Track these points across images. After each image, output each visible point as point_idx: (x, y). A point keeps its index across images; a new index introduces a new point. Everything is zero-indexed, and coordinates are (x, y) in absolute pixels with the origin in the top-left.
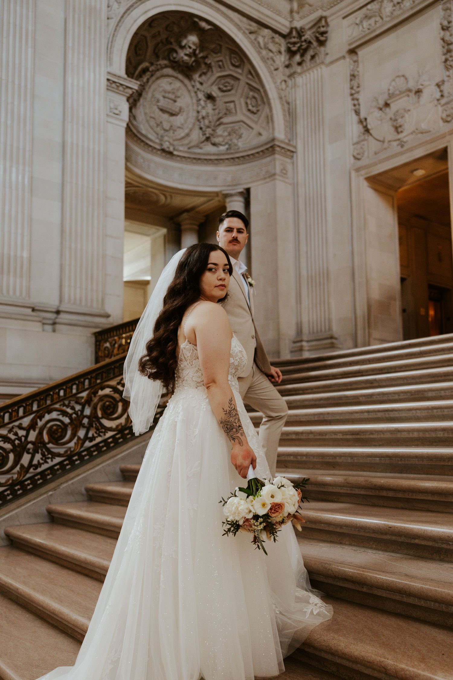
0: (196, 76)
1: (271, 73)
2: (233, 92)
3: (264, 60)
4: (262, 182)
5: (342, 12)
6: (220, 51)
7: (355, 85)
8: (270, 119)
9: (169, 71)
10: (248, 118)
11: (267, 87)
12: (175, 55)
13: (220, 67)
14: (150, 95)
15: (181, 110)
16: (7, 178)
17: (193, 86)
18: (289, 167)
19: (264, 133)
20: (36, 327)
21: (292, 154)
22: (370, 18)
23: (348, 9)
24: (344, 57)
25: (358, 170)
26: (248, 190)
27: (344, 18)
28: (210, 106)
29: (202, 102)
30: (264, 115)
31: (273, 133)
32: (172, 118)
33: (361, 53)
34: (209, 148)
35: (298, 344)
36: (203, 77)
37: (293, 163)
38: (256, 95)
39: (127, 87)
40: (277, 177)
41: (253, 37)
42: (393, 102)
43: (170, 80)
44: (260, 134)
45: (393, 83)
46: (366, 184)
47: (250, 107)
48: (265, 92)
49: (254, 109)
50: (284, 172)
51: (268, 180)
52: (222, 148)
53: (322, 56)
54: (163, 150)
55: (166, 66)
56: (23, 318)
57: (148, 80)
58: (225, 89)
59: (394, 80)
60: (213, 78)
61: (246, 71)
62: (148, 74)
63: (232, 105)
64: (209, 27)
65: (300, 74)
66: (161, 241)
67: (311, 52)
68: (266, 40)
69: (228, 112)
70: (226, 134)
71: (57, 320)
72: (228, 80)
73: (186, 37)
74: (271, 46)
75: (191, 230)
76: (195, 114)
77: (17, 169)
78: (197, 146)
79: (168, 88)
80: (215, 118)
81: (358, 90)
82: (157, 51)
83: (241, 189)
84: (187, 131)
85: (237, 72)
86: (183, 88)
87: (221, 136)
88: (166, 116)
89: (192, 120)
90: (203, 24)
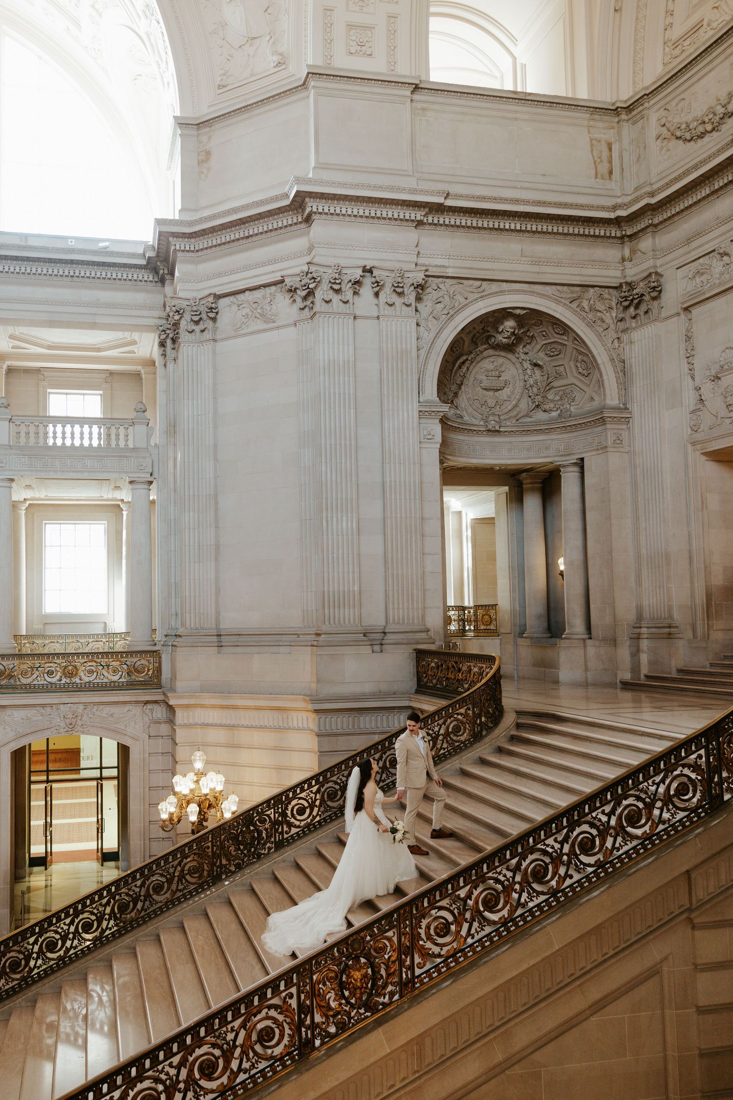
0: (520, 349)
1: (599, 336)
2: (561, 356)
3: (591, 325)
4: (594, 453)
5: (676, 262)
6: (541, 324)
7: (690, 348)
8: (600, 383)
9: (491, 352)
10: (580, 380)
11: (595, 352)
12: (493, 340)
13: (544, 336)
14: (472, 379)
15: (506, 383)
16: (340, 527)
17: (518, 358)
18: (625, 435)
19: (596, 398)
20: (367, 650)
21: (627, 420)
22: (702, 274)
23: (683, 259)
24: (678, 314)
25: (694, 444)
26: (582, 459)
27: (677, 269)
28: (538, 372)
29: (529, 371)
30: (595, 378)
31: (604, 400)
32: (497, 394)
33: (695, 311)
34: (540, 416)
35: (637, 630)
36: (528, 346)
37: (629, 429)
38: (585, 359)
39: (438, 412)
40: (609, 449)
41: (574, 305)
42: (724, 376)
43: (492, 359)
44: (592, 399)
45: (724, 354)
46: (704, 458)
47: (581, 370)
48: (593, 356)
49: (585, 372)
50: (619, 441)
51: (600, 452)
52: (554, 414)
53: (655, 311)
54: (489, 431)
55: (486, 349)
56: (356, 643)
57: (468, 369)
58: (552, 354)
59: (724, 351)
60: (539, 347)
61: (571, 338)
62: (467, 365)
63: (562, 369)
64: (524, 312)
65: (634, 329)
66: (503, 498)
67: (643, 308)
68: (592, 302)
69: (559, 376)
70: (558, 398)
71: (384, 642)
72: (555, 346)
73: (502, 323)
74: (600, 306)
75: (532, 490)
76: (522, 384)
77: (347, 517)
78: (527, 416)
79: (491, 367)
80: (544, 384)
81: (692, 353)
82: (475, 340)
83: (573, 459)
84: (514, 403)
85: (563, 339)
86: (507, 362)
87: (552, 401)
88: (491, 393)
89: (519, 390)
90: (518, 312)
